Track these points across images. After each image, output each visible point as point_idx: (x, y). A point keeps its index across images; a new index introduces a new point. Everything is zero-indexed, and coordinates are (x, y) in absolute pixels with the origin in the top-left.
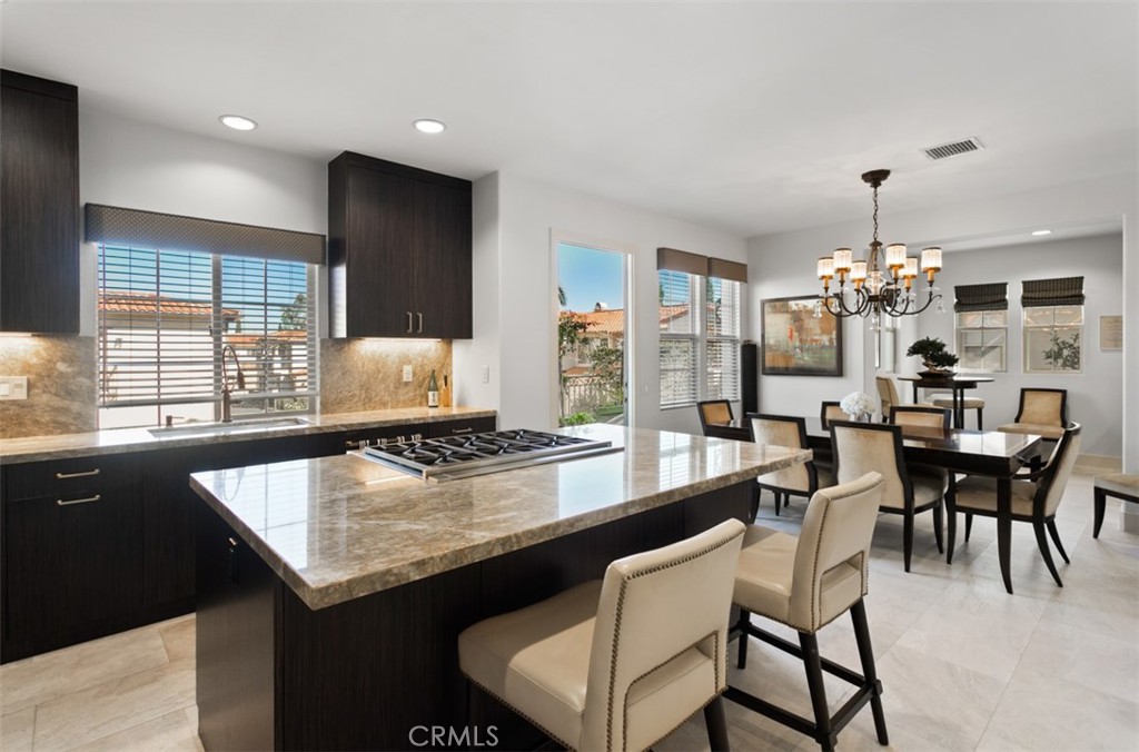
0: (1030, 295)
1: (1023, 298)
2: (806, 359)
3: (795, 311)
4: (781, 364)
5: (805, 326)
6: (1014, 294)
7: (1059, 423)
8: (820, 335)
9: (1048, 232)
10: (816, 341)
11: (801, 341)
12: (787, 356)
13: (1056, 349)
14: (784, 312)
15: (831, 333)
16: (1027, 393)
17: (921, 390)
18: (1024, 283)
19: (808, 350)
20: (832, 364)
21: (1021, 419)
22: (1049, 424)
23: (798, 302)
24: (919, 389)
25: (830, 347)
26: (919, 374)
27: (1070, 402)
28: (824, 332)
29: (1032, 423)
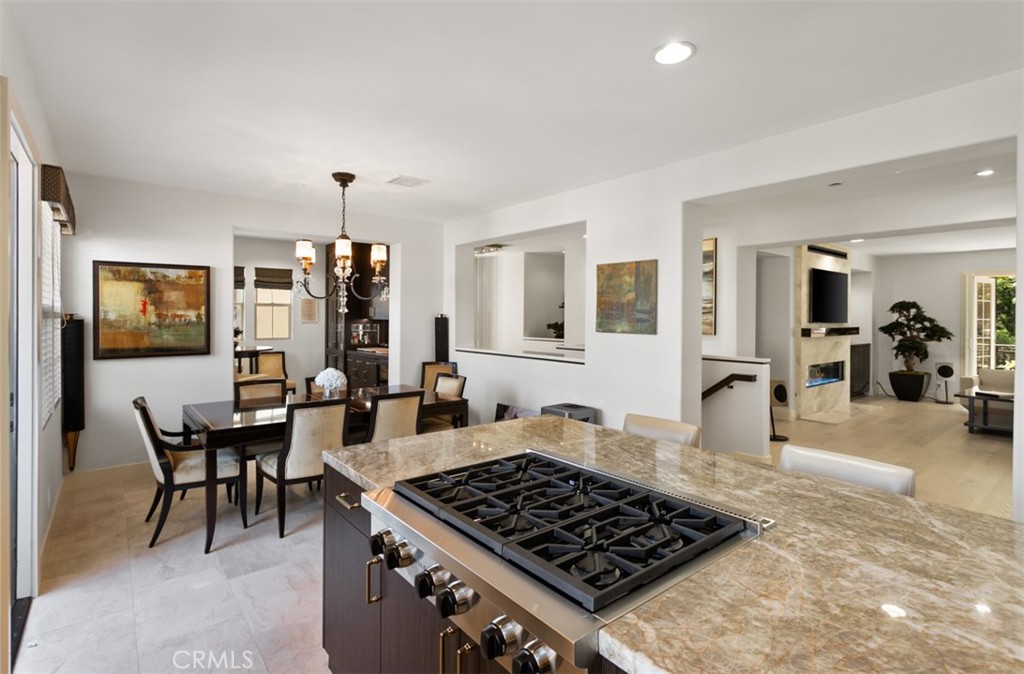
0: (261, 279)
1: (256, 280)
2: (168, 338)
3: (150, 281)
5: (165, 299)
6: (249, 276)
8: (185, 309)
10: (181, 316)
11: (159, 316)
12: (137, 333)
14: (133, 280)
15: (198, 308)
18: (256, 269)
19: (169, 326)
20: (199, 341)
23: (154, 270)
25: (198, 323)
28: (189, 306)
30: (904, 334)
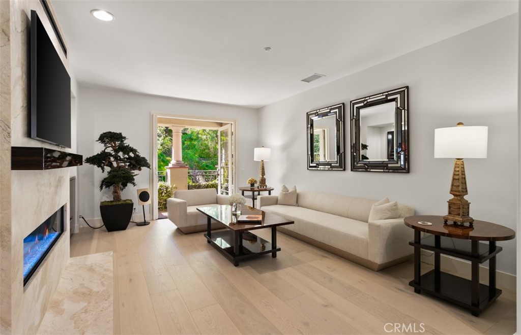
30: (110, 165)
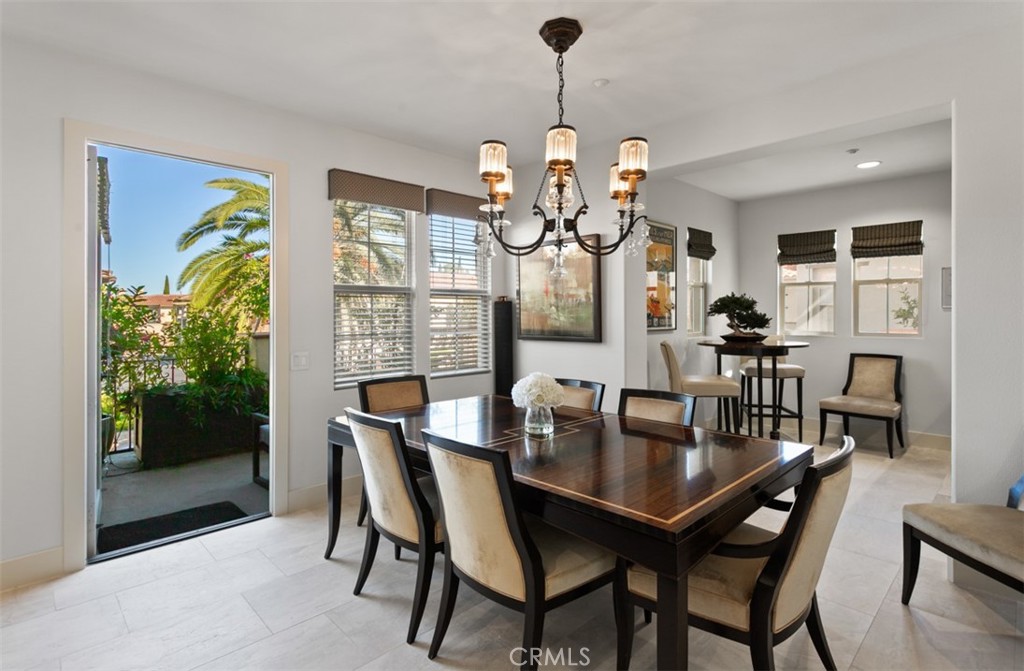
0: (861, 244)
1: (853, 247)
2: (561, 320)
3: (549, 259)
4: (537, 326)
6: (843, 243)
7: (892, 396)
8: (575, 288)
9: (876, 164)
10: (572, 296)
11: (557, 296)
12: (542, 316)
13: (906, 307)
14: (539, 261)
15: (587, 287)
16: (856, 359)
17: (726, 359)
18: (854, 229)
19: (563, 308)
20: (589, 327)
21: (849, 391)
22: (879, 398)
24: (723, 356)
25: (587, 303)
26: (723, 337)
27: (907, 370)
28: (579, 285)
29: (861, 396)
